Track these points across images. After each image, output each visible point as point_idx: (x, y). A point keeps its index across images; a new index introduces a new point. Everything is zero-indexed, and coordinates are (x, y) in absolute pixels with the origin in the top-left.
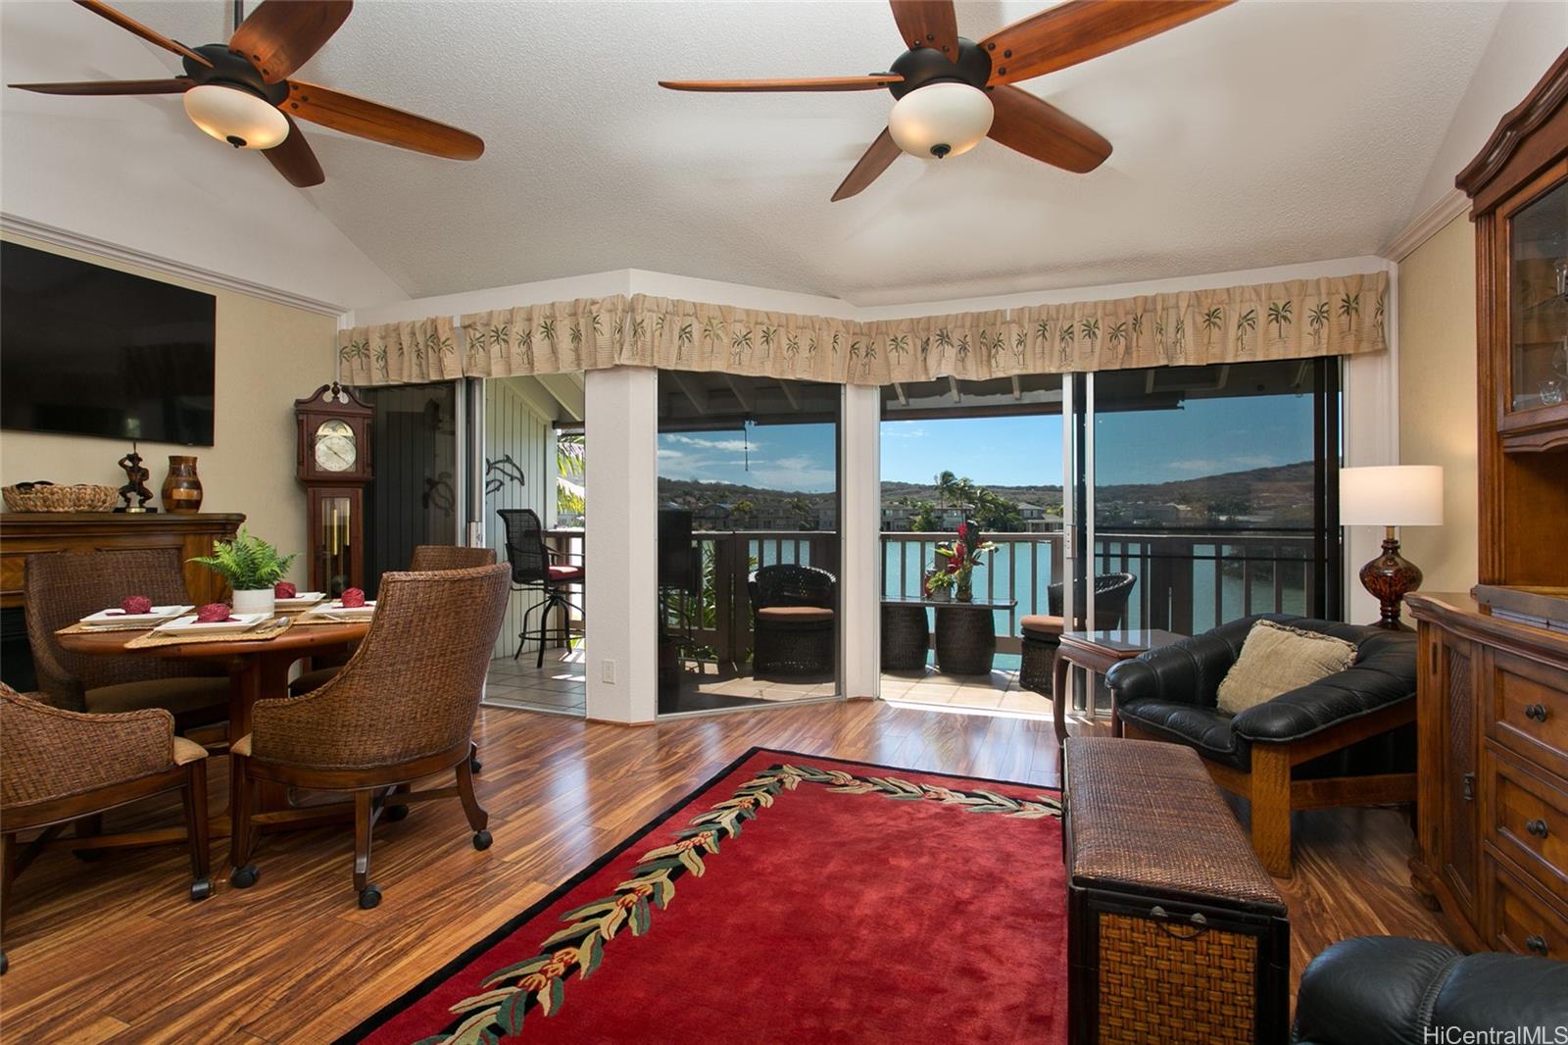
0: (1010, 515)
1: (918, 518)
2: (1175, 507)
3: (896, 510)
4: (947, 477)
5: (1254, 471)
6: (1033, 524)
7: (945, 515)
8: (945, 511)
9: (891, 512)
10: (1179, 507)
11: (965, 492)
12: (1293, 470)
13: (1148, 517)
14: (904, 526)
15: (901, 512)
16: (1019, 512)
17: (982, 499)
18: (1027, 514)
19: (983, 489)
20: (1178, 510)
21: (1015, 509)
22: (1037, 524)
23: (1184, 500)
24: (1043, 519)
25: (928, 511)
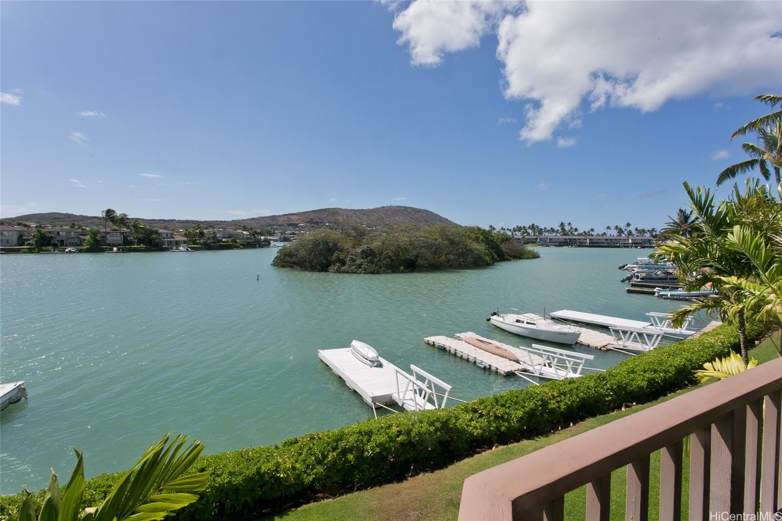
0: (154, 236)
1: (88, 237)
2: (242, 233)
3: (68, 232)
4: (109, 212)
5: (270, 216)
6: (168, 241)
7: (108, 236)
8: (108, 233)
9: (64, 233)
10: (244, 232)
11: (123, 220)
12: (286, 217)
13: (230, 237)
14: (76, 243)
15: (73, 233)
16: (159, 234)
17: (135, 226)
18: (165, 235)
19: (137, 220)
20: (243, 234)
21: (156, 232)
22: (171, 241)
23: (245, 229)
24: (174, 238)
25: (94, 234)
